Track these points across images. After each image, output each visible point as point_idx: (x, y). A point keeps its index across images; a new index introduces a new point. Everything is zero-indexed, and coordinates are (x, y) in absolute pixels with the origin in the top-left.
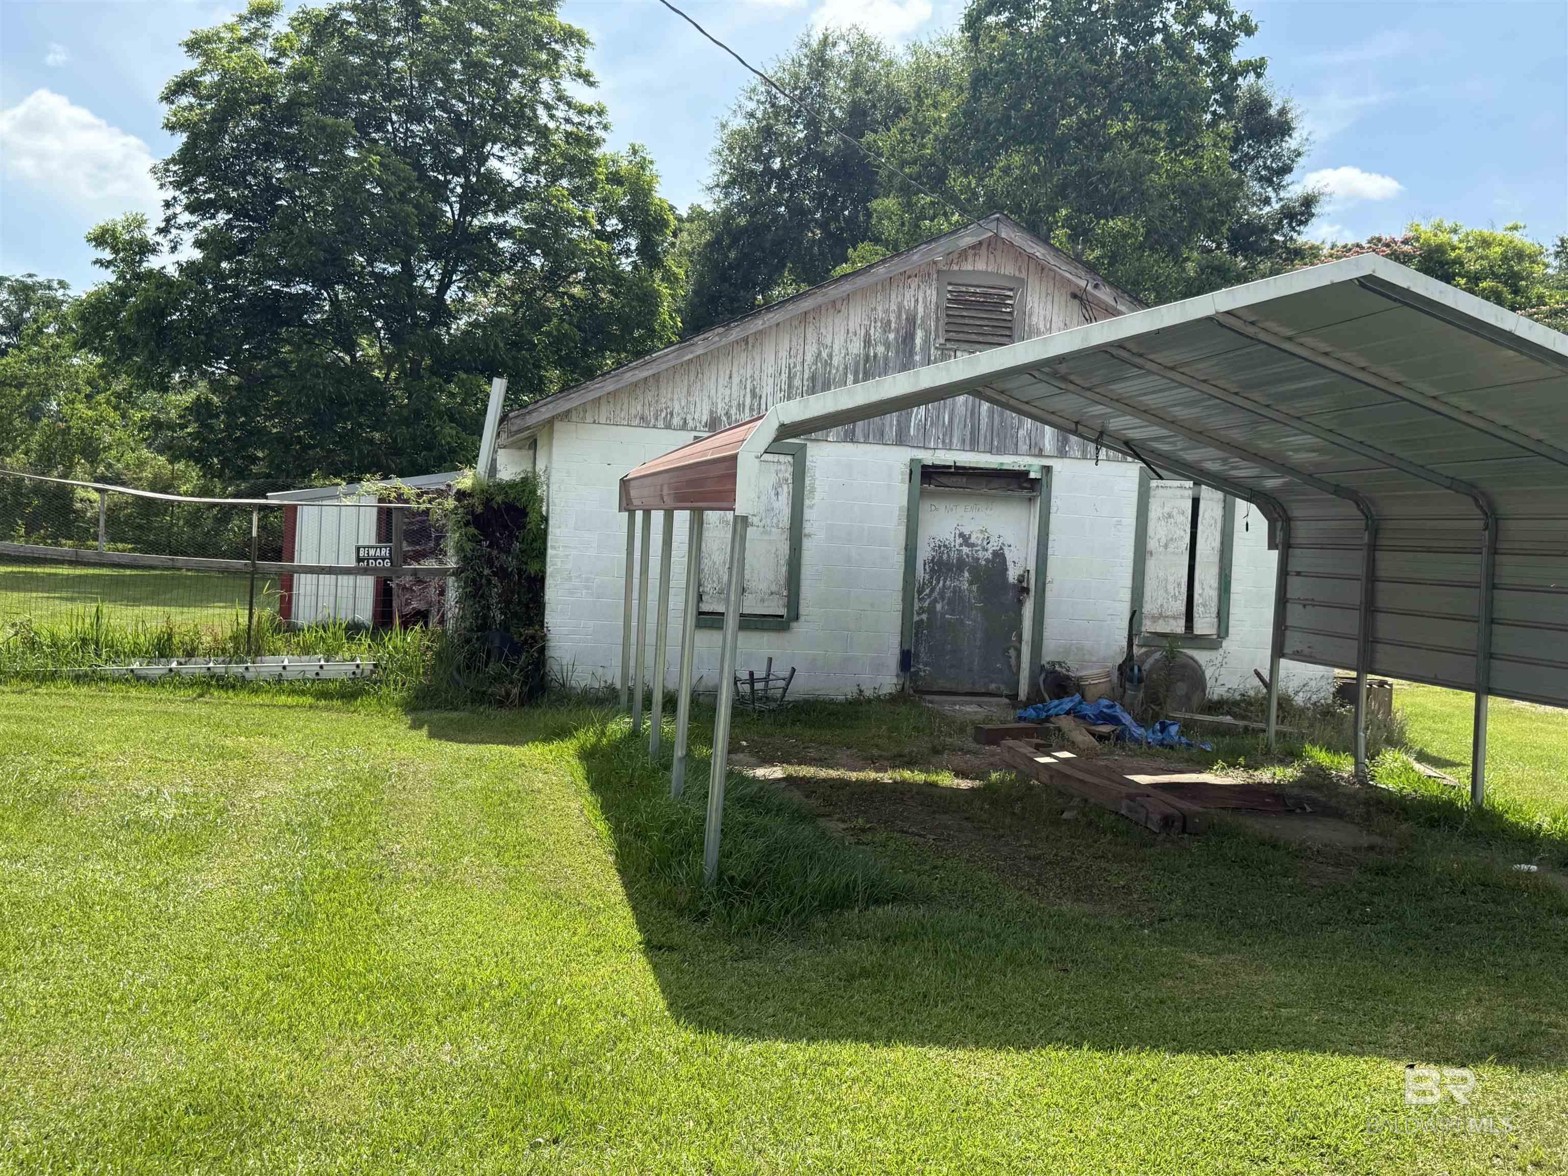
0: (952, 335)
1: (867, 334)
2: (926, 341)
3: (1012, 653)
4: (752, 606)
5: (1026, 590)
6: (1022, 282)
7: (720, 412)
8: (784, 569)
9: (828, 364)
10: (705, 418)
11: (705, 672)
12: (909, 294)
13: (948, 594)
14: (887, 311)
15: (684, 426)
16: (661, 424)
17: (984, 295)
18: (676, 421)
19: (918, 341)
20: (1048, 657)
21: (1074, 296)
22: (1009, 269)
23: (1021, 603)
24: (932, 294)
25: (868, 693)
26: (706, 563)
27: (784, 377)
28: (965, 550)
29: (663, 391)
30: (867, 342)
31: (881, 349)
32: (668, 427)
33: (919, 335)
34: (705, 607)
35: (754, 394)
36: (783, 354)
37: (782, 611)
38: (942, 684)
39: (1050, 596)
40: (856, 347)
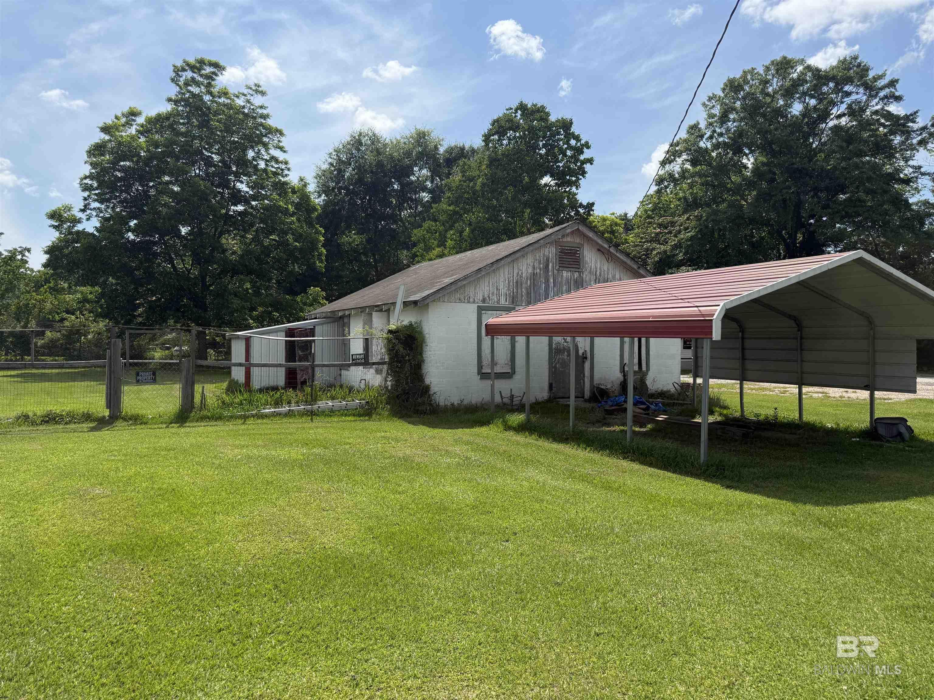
0: (561, 265)
1: (534, 265)
2: (553, 267)
3: (582, 381)
4: (498, 369)
5: (586, 358)
6: (583, 245)
7: (486, 296)
8: (509, 355)
9: (521, 277)
10: (481, 298)
11: (484, 396)
12: (547, 250)
13: (560, 361)
14: (539, 257)
15: (474, 302)
16: (466, 301)
17: (570, 250)
18: (471, 300)
19: (550, 267)
20: (596, 381)
21: (599, 250)
22: (578, 240)
23: (584, 362)
24: (554, 250)
25: (540, 400)
26: (483, 354)
27: (507, 282)
28: (565, 344)
29: (466, 289)
30: (534, 268)
31: (538, 271)
32: (469, 302)
33: (550, 265)
34: (484, 371)
35: (497, 289)
36: (506, 273)
37: (509, 371)
38: (561, 395)
39: (595, 360)
40: (530, 270)
